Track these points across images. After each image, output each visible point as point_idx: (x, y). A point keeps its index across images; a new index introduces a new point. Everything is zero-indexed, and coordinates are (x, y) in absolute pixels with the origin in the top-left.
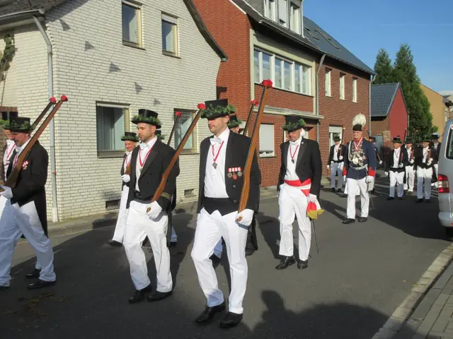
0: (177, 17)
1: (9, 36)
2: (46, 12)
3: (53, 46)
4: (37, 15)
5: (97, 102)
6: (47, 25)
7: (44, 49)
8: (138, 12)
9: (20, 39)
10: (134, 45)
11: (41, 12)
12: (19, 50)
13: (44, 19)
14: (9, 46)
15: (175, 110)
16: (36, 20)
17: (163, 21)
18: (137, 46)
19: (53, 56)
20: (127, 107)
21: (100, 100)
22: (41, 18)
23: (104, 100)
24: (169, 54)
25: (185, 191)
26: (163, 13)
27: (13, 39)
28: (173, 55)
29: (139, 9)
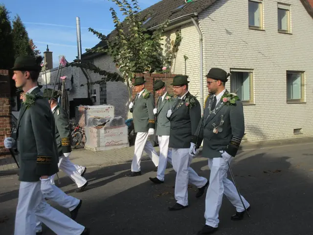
0: (289, 5)
1: (178, 31)
2: (199, 14)
3: (203, 35)
4: (193, 16)
5: (231, 69)
6: (199, 22)
7: (197, 37)
8: (260, 5)
9: (184, 32)
10: (257, 29)
11: (196, 14)
12: (184, 39)
13: (197, 18)
14: (178, 37)
15: (287, 71)
16: (192, 19)
17: (278, 8)
18: (259, 29)
19: (203, 41)
20: (251, 71)
21: (233, 67)
22: (196, 18)
23: (235, 67)
24: (283, 32)
25: (294, 130)
26: (278, 3)
27: (180, 33)
28: (287, 32)
29: (261, 3)
